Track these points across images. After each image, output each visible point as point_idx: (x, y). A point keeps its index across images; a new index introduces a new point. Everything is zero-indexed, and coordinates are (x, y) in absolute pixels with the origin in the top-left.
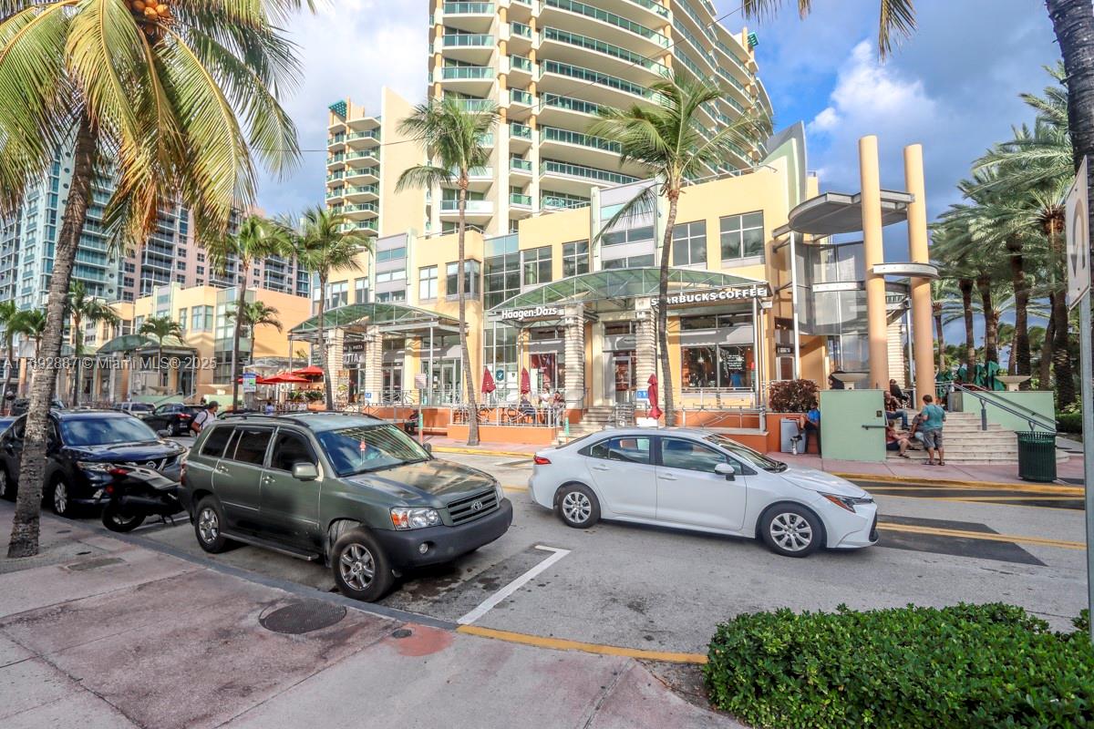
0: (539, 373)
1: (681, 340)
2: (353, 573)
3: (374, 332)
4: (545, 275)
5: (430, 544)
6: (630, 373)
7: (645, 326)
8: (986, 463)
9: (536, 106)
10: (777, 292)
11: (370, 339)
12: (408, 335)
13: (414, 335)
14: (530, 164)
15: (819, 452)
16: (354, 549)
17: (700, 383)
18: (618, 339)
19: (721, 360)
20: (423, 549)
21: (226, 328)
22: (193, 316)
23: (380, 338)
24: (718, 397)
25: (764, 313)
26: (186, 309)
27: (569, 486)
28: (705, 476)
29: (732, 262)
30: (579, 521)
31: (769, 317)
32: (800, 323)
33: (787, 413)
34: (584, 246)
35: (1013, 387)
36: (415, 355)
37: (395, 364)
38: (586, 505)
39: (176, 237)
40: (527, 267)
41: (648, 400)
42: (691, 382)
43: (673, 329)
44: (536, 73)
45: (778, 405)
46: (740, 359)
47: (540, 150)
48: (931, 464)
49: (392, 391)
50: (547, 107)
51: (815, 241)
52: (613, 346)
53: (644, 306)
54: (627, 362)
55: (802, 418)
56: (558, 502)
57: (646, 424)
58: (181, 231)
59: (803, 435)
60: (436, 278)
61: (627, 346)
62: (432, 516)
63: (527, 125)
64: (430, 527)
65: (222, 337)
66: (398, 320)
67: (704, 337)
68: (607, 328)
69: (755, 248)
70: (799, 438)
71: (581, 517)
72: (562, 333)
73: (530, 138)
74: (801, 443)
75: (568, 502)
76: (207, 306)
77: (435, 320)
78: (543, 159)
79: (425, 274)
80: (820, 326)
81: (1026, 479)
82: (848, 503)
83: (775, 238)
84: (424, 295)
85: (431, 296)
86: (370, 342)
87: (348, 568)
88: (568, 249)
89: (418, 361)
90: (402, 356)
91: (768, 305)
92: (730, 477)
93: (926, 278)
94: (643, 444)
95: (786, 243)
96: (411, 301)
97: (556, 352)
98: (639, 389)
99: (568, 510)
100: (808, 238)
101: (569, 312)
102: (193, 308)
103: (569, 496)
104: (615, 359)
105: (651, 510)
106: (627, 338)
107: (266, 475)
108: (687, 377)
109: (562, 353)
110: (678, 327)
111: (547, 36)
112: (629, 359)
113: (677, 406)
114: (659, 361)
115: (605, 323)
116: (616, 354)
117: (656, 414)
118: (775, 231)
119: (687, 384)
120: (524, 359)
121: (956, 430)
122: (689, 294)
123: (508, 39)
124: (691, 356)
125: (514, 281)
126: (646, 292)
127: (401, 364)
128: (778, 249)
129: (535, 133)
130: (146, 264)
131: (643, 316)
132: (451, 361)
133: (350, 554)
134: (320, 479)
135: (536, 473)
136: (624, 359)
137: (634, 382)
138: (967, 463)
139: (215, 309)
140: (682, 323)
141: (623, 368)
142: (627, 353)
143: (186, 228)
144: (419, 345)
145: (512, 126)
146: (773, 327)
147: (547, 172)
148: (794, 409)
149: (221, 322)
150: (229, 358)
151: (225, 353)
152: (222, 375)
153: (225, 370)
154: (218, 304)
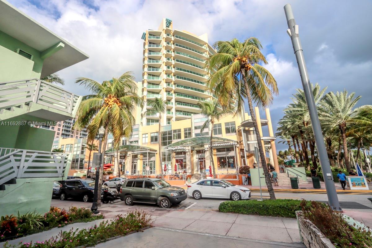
0: (178, 165)
1: (217, 155)
2: (163, 205)
3: (130, 153)
4: (179, 137)
5: (177, 199)
6: (204, 164)
7: (207, 152)
8: (288, 185)
9: (174, 87)
10: (240, 142)
11: (129, 155)
12: (139, 154)
13: (141, 154)
14: (172, 103)
15: (251, 184)
16: (164, 201)
17: (223, 167)
18: (200, 155)
19: (228, 160)
20: (176, 199)
21: (77, 151)
22: (66, 147)
23: (131, 155)
24: (228, 171)
25: (237, 147)
26: (64, 145)
27: (195, 191)
28: (220, 187)
29: (228, 134)
30: (197, 198)
31: (239, 149)
32: (246, 150)
33: (244, 174)
34: (190, 129)
35: (297, 166)
36: (141, 160)
37: (134, 162)
38: (199, 195)
40: (174, 134)
41: (209, 172)
42: (220, 166)
43: (215, 152)
44: (173, 79)
45: (241, 172)
46: (232, 160)
47: (175, 99)
48: (276, 186)
49: (133, 171)
50: (177, 88)
51: (248, 129)
52: (199, 157)
53: (207, 147)
54: (203, 161)
55: (247, 175)
56: (193, 195)
57: (209, 178)
59: (247, 180)
60: (147, 137)
61: (203, 157)
62: (177, 194)
63: (171, 92)
64: (177, 196)
65: (76, 154)
66: (137, 150)
67: (223, 154)
68: (197, 151)
69: (234, 131)
70: (246, 181)
71: (198, 197)
72: (185, 153)
73: (172, 96)
74: (247, 182)
75: (195, 194)
76: (71, 144)
77: (149, 150)
78: (176, 101)
79: (144, 136)
80: (252, 151)
81: (293, 188)
82: (245, 191)
83: (239, 128)
84: (144, 142)
85: (146, 142)
86: (129, 156)
87: (162, 204)
88: (185, 130)
89: (142, 161)
90: (137, 160)
91: (238, 146)
92: (225, 187)
93: (273, 140)
94: (209, 183)
95: (241, 130)
96: (140, 144)
97: (183, 158)
98: (207, 169)
99: (195, 196)
100: (247, 128)
101: (187, 148)
103: (195, 193)
104: (199, 160)
105: (211, 195)
106: (203, 154)
107: (143, 190)
108: (219, 165)
109: (185, 158)
110: (216, 151)
111: (176, 69)
112: (203, 160)
113: (216, 173)
114: (211, 162)
115: (196, 150)
116: (200, 159)
117: (211, 175)
118: (238, 127)
119: (219, 167)
120: (174, 160)
121: (282, 177)
122: (218, 143)
123: (166, 70)
124: (219, 159)
125: (170, 138)
126: (207, 143)
127: (136, 162)
128: (239, 131)
129: (174, 95)
131: (207, 149)
132: (152, 162)
133: (163, 202)
134: (156, 189)
135: (188, 189)
136: (202, 161)
137: (205, 167)
138: (284, 185)
140: (217, 150)
141: (202, 163)
142: (202, 159)
144: (142, 157)
145: (167, 93)
146: (240, 151)
147: (177, 105)
148: (245, 173)
149: (75, 149)
150: (77, 161)
151: (77, 159)
152: (74, 166)
153: (75, 165)
154: (75, 144)
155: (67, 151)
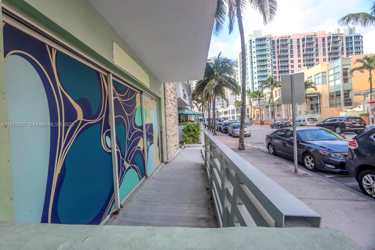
21: (335, 80)
22: (315, 79)
26: (312, 76)
39: (289, 56)
58: (291, 54)
65: (333, 85)
76: (323, 73)
102: (315, 75)
130: (280, 69)
139: (327, 73)
143: (293, 52)
149: (332, 78)
150: (338, 95)
151: (337, 92)
152: (334, 103)
153: (336, 101)
154: (328, 70)
155: (318, 84)
